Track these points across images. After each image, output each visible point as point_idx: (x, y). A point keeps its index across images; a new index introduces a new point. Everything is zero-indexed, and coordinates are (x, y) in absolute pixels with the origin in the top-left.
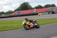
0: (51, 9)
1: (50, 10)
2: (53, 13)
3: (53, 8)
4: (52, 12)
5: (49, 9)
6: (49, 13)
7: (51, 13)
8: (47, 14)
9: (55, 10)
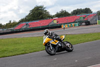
0: (84, 18)
1: (82, 19)
2: (88, 23)
3: (86, 15)
4: (86, 22)
5: (81, 17)
6: (80, 23)
7: (84, 24)
8: (77, 25)
9: (91, 18)
